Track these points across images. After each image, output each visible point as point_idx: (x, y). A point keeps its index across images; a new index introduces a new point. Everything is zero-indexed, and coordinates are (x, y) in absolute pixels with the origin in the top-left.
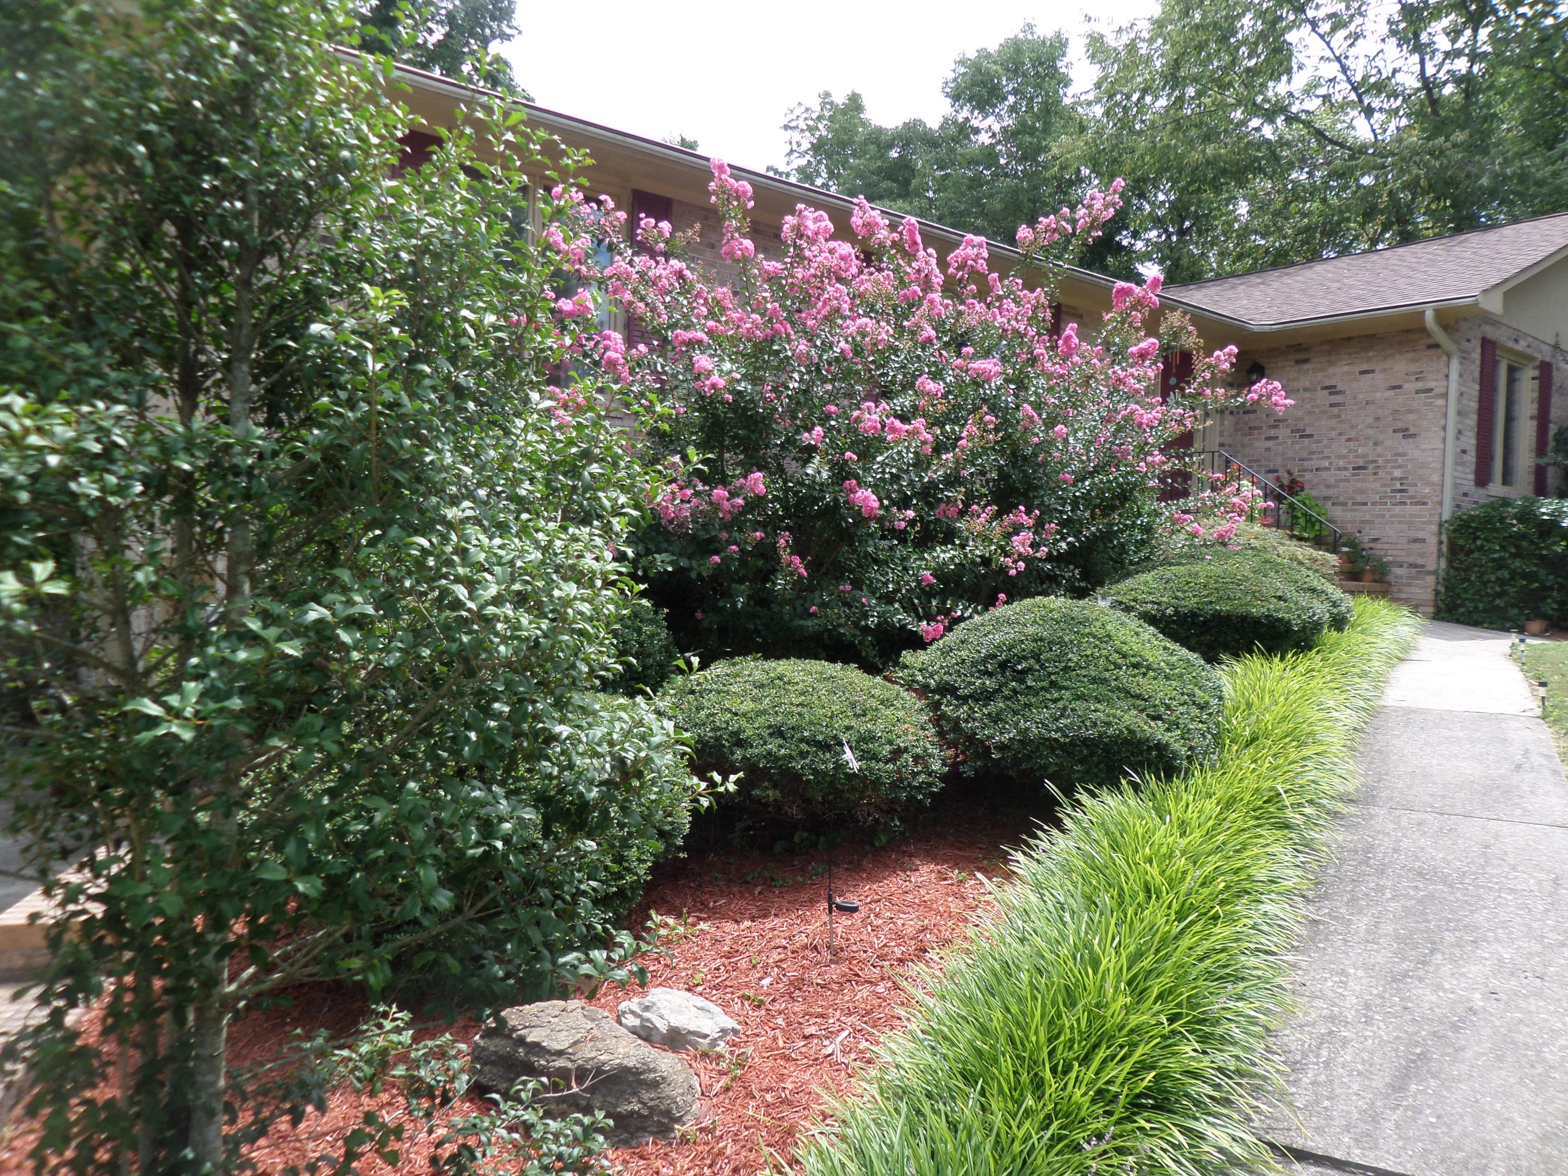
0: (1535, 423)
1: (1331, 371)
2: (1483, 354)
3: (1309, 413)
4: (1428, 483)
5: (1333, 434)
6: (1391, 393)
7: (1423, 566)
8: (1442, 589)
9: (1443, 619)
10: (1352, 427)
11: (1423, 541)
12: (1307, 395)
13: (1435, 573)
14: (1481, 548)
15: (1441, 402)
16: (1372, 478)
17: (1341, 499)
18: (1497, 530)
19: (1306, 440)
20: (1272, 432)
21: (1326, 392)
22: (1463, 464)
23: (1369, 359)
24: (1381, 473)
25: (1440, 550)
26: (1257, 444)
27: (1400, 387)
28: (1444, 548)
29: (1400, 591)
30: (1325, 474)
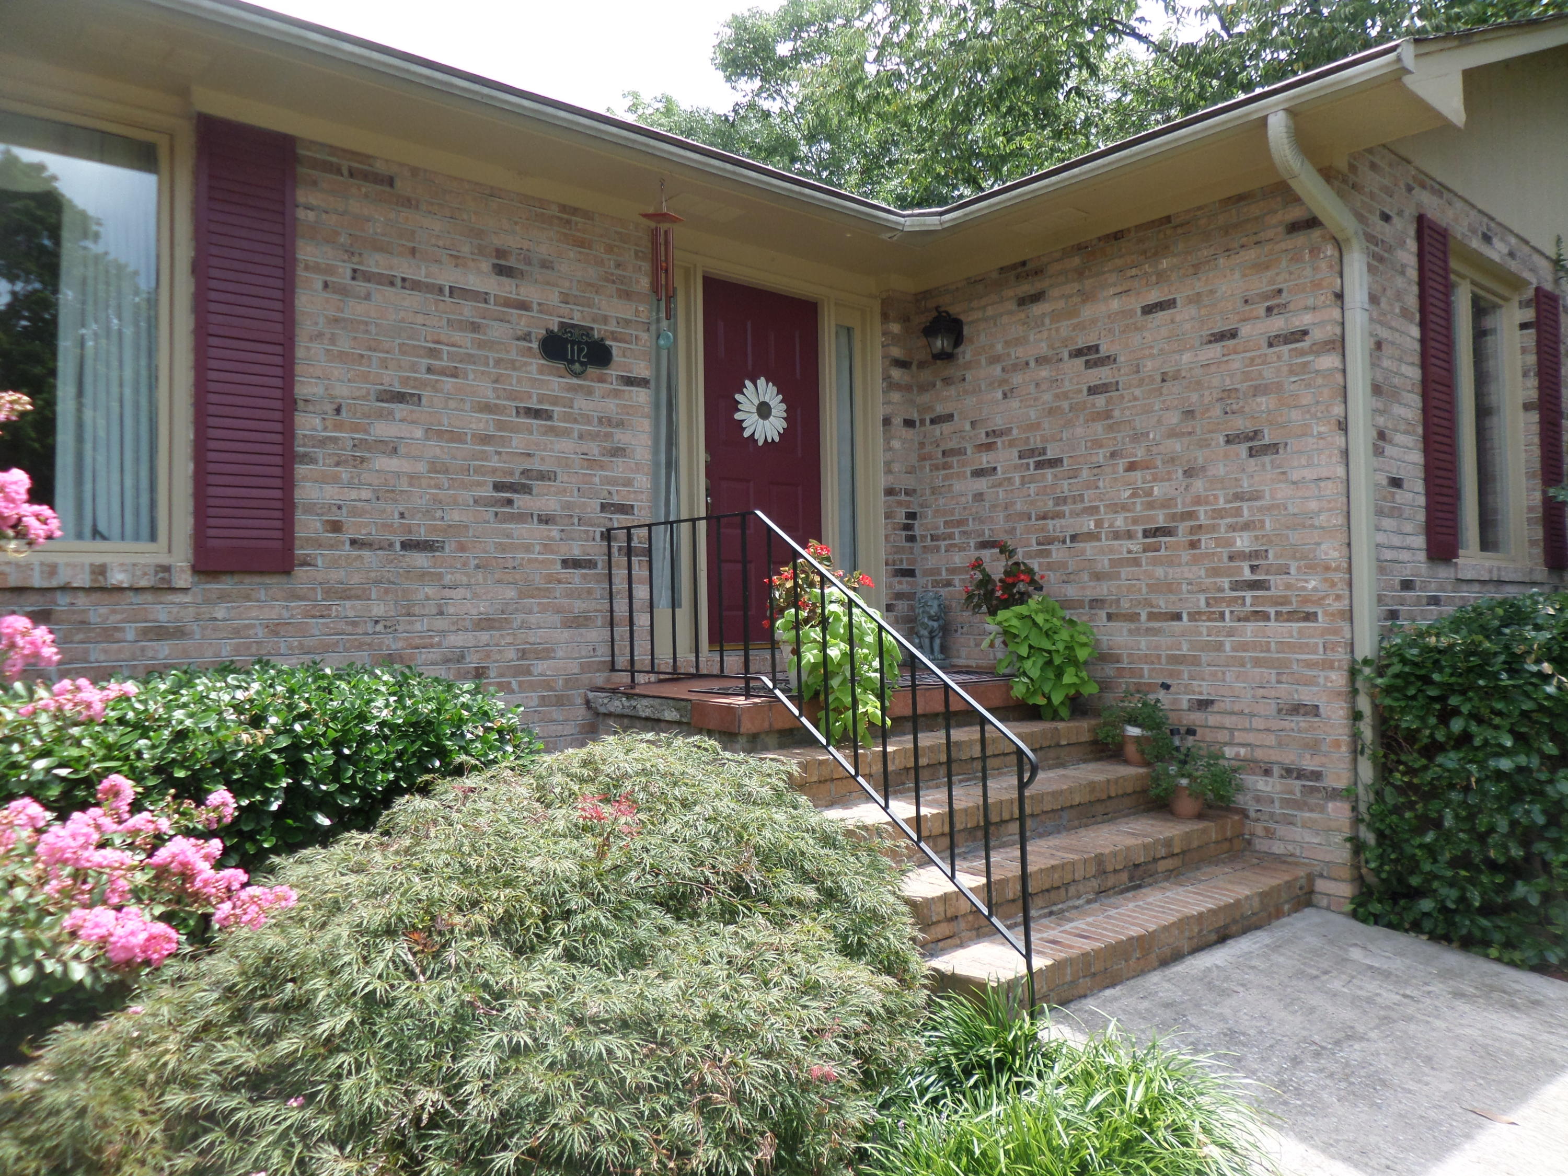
0: (1535, 417)
1: (1087, 312)
2: (1421, 255)
3: (1051, 412)
4: (1312, 566)
5: (1100, 456)
6: (1216, 350)
7: (1317, 775)
8: (1370, 838)
9: (1376, 920)
10: (1137, 437)
11: (1315, 711)
12: (1044, 373)
13: (1349, 794)
14: (1465, 739)
15: (1329, 361)
16: (1186, 556)
17: (1125, 605)
18: (1504, 694)
19: (1049, 473)
20: (985, 460)
21: (1080, 361)
22: (1396, 512)
23: (1161, 277)
24: (1207, 542)
25: (1356, 736)
26: (958, 486)
27: (1233, 334)
28: (1367, 732)
29: (1270, 834)
30: (1089, 548)
